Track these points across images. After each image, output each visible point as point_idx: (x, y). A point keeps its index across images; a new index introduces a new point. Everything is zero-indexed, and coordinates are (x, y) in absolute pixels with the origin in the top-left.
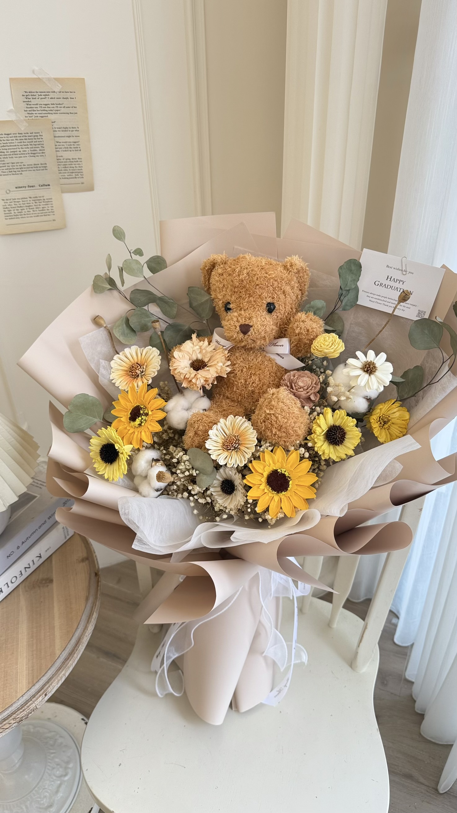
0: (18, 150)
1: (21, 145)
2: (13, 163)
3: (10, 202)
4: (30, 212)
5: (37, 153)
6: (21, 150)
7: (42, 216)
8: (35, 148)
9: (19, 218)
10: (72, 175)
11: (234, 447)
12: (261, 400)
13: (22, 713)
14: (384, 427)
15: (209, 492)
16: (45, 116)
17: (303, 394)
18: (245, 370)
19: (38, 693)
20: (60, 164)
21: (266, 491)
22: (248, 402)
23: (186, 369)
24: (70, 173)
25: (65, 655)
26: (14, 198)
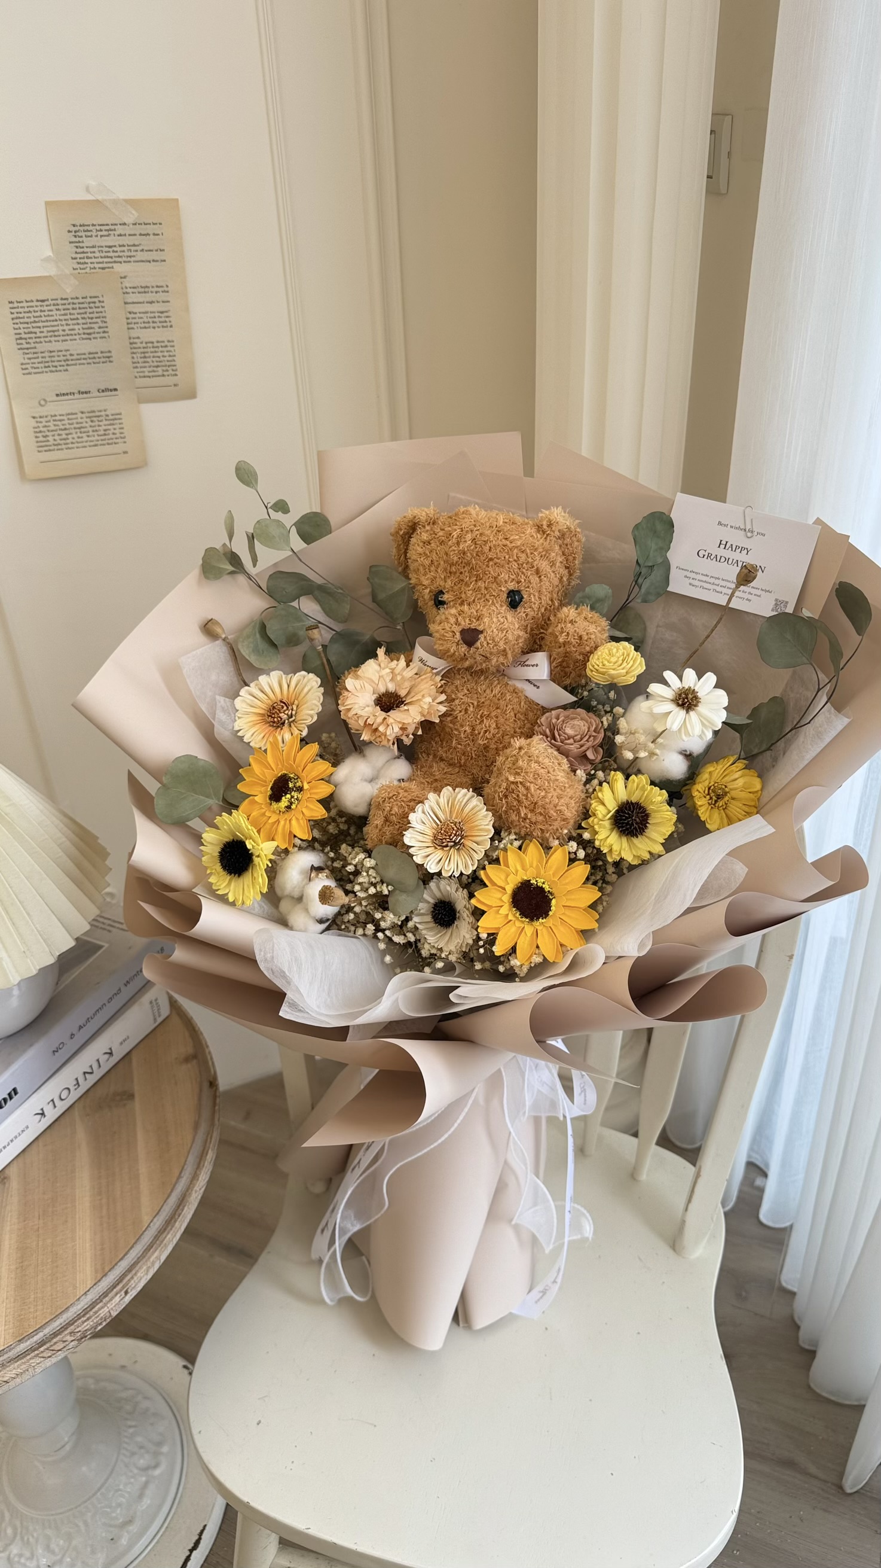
0: (61, 328)
1: (65, 320)
2: (51, 352)
3: (46, 422)
4: (82, 437)
5: (94, 333)
6: (65, 328)
7: (104, 445)
8: (90, 323)
9: (62, 449)
10: (158, 371)
11: (454, 842)
12: (500, 759)
13: (86, 1324)
14: (717, 805)
15: (410, 924)
16: (109, 268)
17: (574, 748)
18: (471, 709)
19: (113, 1290)
20: (135, 351)
21: (510, 917)
22: (478, 766)
23: (367, 709)
24: (154, 367)
25: (158, 1222)
26: (53, 414)
